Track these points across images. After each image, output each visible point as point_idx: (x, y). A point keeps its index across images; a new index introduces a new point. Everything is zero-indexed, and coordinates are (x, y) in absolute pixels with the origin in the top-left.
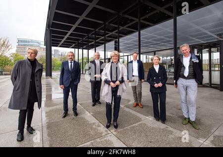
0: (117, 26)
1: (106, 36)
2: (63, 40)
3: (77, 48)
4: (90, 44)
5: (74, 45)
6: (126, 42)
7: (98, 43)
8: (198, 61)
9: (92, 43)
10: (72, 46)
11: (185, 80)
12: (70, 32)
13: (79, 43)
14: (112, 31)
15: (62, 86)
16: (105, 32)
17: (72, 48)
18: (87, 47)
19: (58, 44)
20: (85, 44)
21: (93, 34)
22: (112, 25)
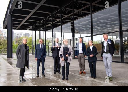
0: (72, 10)
1: (62, 18)
2: (22, 23)
3: (34, 30)
4: (47, 26)
5: (31, 27)
6: (83, 23)
7: (54, 24)
8: (111, 43)
9: (49, 25)
10: (30, 28)
11: (105, 54)
12: (28, 17)
13: (36, 25)
14: (67, 14)
15: (36, 59)
16: (61, 15)
17: (30, 30)
18: (43, 29)
19: (17, 27)
20: (42, 26)
21: (50, 17)
22: (67, 9)
